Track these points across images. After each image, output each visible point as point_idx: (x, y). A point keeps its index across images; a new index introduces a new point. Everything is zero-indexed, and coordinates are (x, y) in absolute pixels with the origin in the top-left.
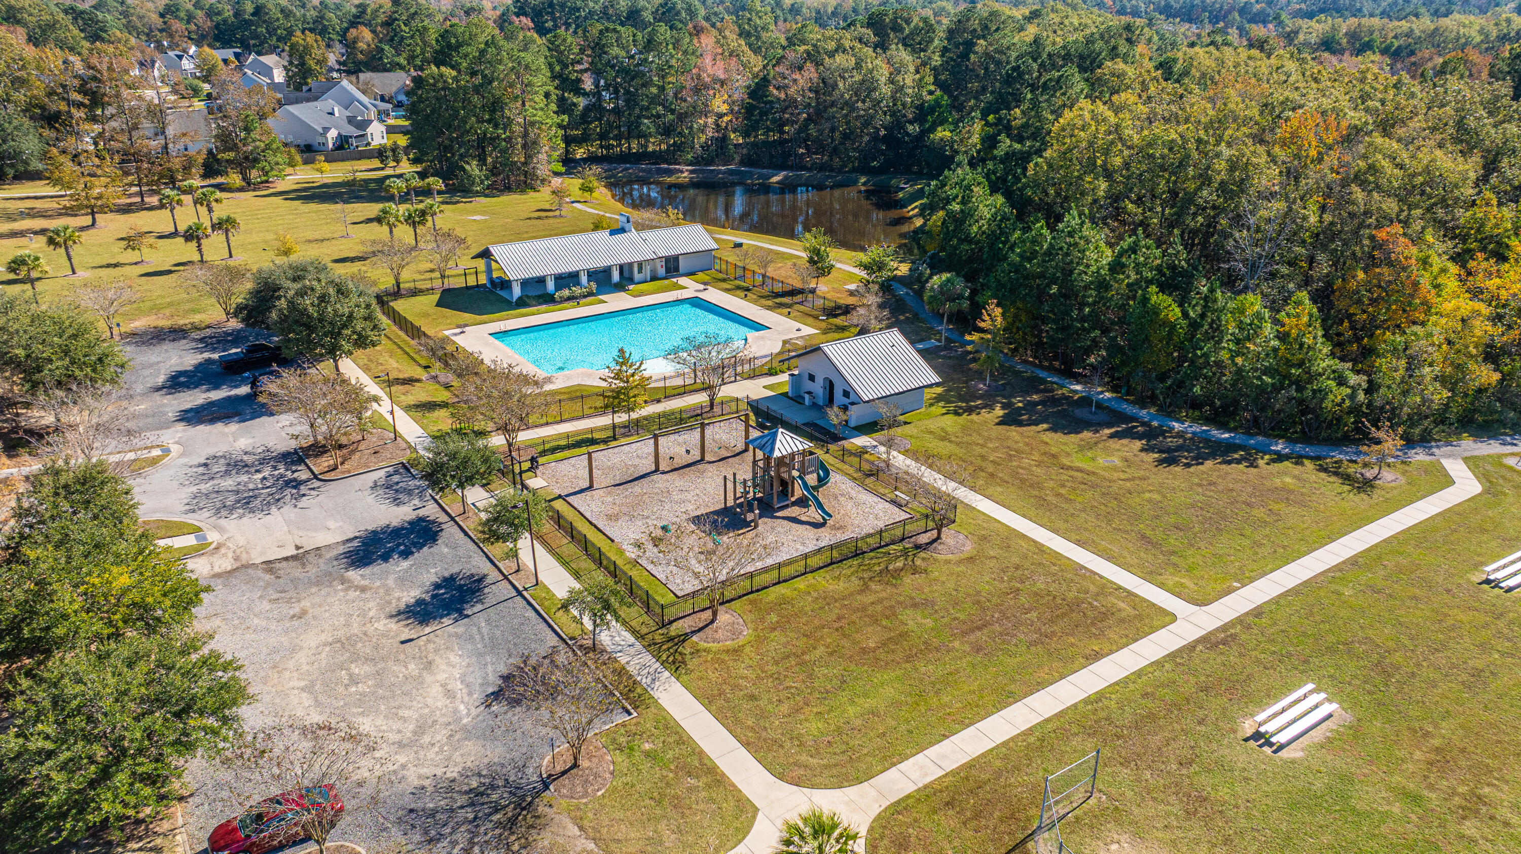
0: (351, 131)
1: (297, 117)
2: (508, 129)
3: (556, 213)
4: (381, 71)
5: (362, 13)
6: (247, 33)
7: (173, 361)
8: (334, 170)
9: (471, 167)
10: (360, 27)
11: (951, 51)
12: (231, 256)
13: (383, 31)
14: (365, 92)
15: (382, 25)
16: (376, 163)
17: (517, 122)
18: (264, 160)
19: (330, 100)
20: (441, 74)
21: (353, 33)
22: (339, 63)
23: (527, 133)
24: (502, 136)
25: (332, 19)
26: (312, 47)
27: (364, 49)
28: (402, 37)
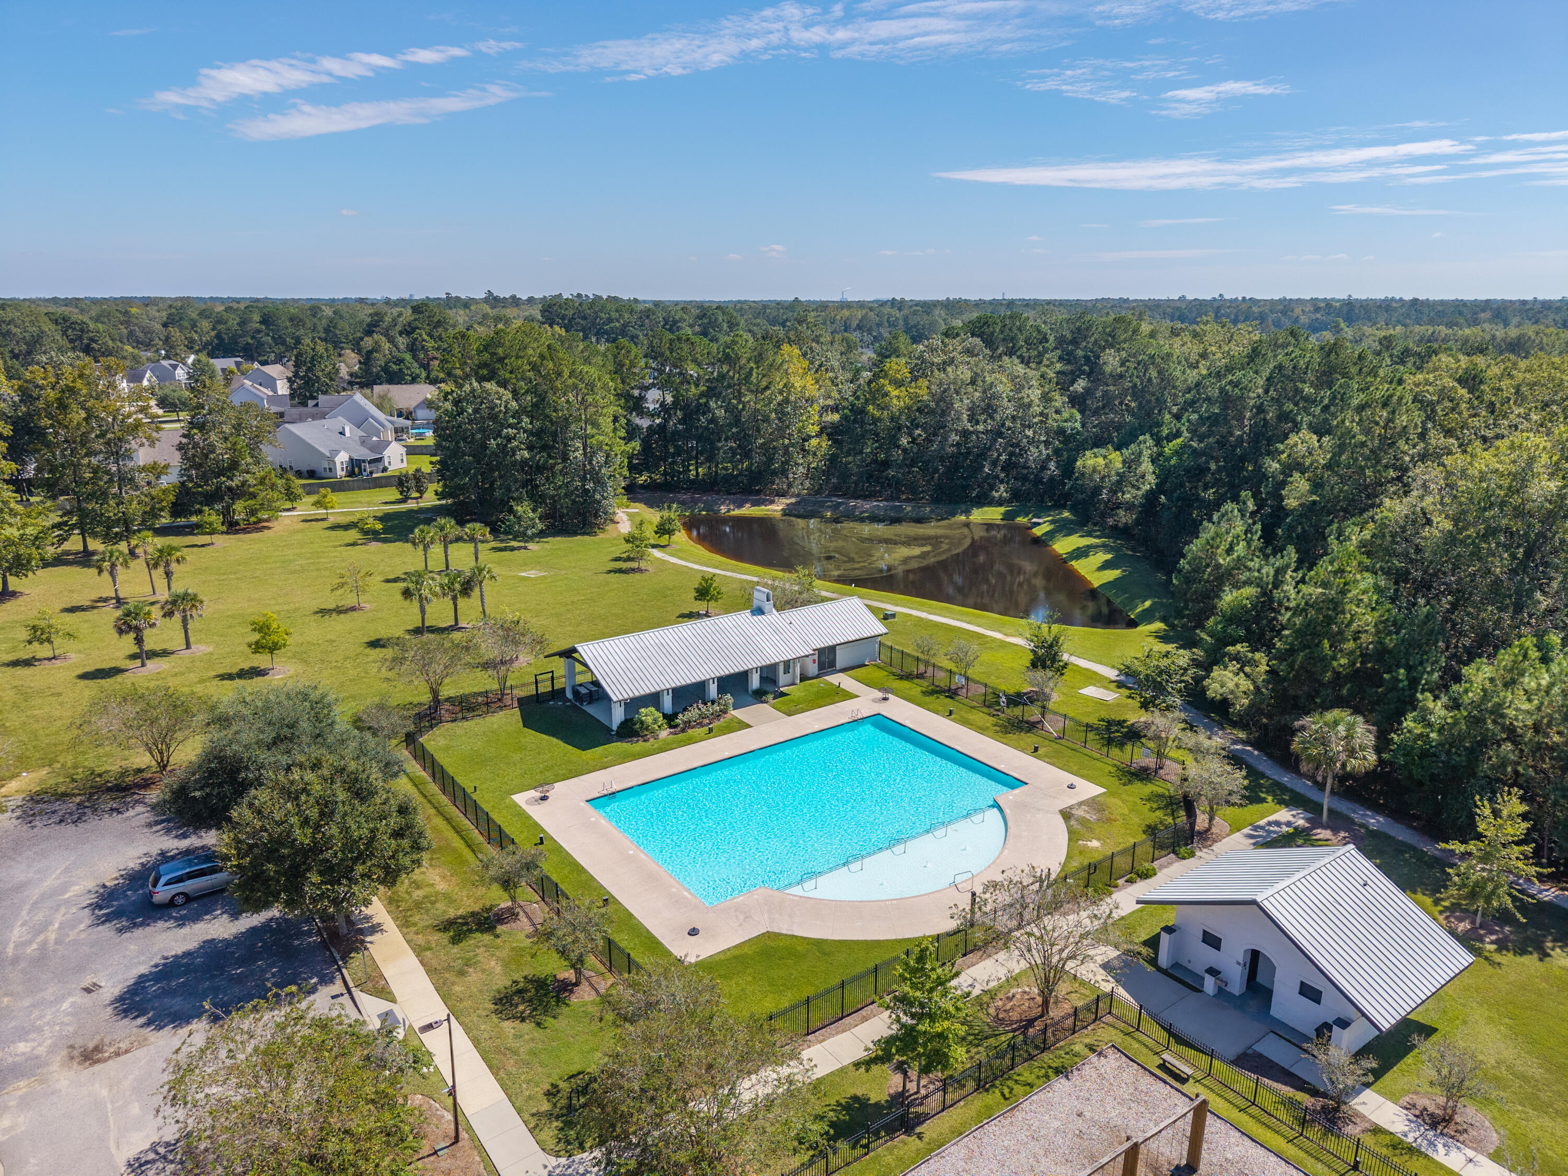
0: (364, 454)
1: (299, 438)
2: (565, 458)
3: (634, 565)
4: (399, 383)
5: (378, 321)
6: (250, 341)
7: (50, 882)
8: (342, 504)
9: (523, 509)
10: (375, 336)
11: (1069, 362)
12: (188, 646)
13: (402, 341)
14: (380, 407)
15: (401, 333)
16: (393, 494)
17: (577, 450)
18: (253, 496)
19: (340, 418)
20: (486, 391)
21: (368, 343)
22: (351, 375)
23: (590, 463)
24: (560, 467)
25: (344, 328)
26: (322, 357)
27: (380, 360)
28: (423, 347)
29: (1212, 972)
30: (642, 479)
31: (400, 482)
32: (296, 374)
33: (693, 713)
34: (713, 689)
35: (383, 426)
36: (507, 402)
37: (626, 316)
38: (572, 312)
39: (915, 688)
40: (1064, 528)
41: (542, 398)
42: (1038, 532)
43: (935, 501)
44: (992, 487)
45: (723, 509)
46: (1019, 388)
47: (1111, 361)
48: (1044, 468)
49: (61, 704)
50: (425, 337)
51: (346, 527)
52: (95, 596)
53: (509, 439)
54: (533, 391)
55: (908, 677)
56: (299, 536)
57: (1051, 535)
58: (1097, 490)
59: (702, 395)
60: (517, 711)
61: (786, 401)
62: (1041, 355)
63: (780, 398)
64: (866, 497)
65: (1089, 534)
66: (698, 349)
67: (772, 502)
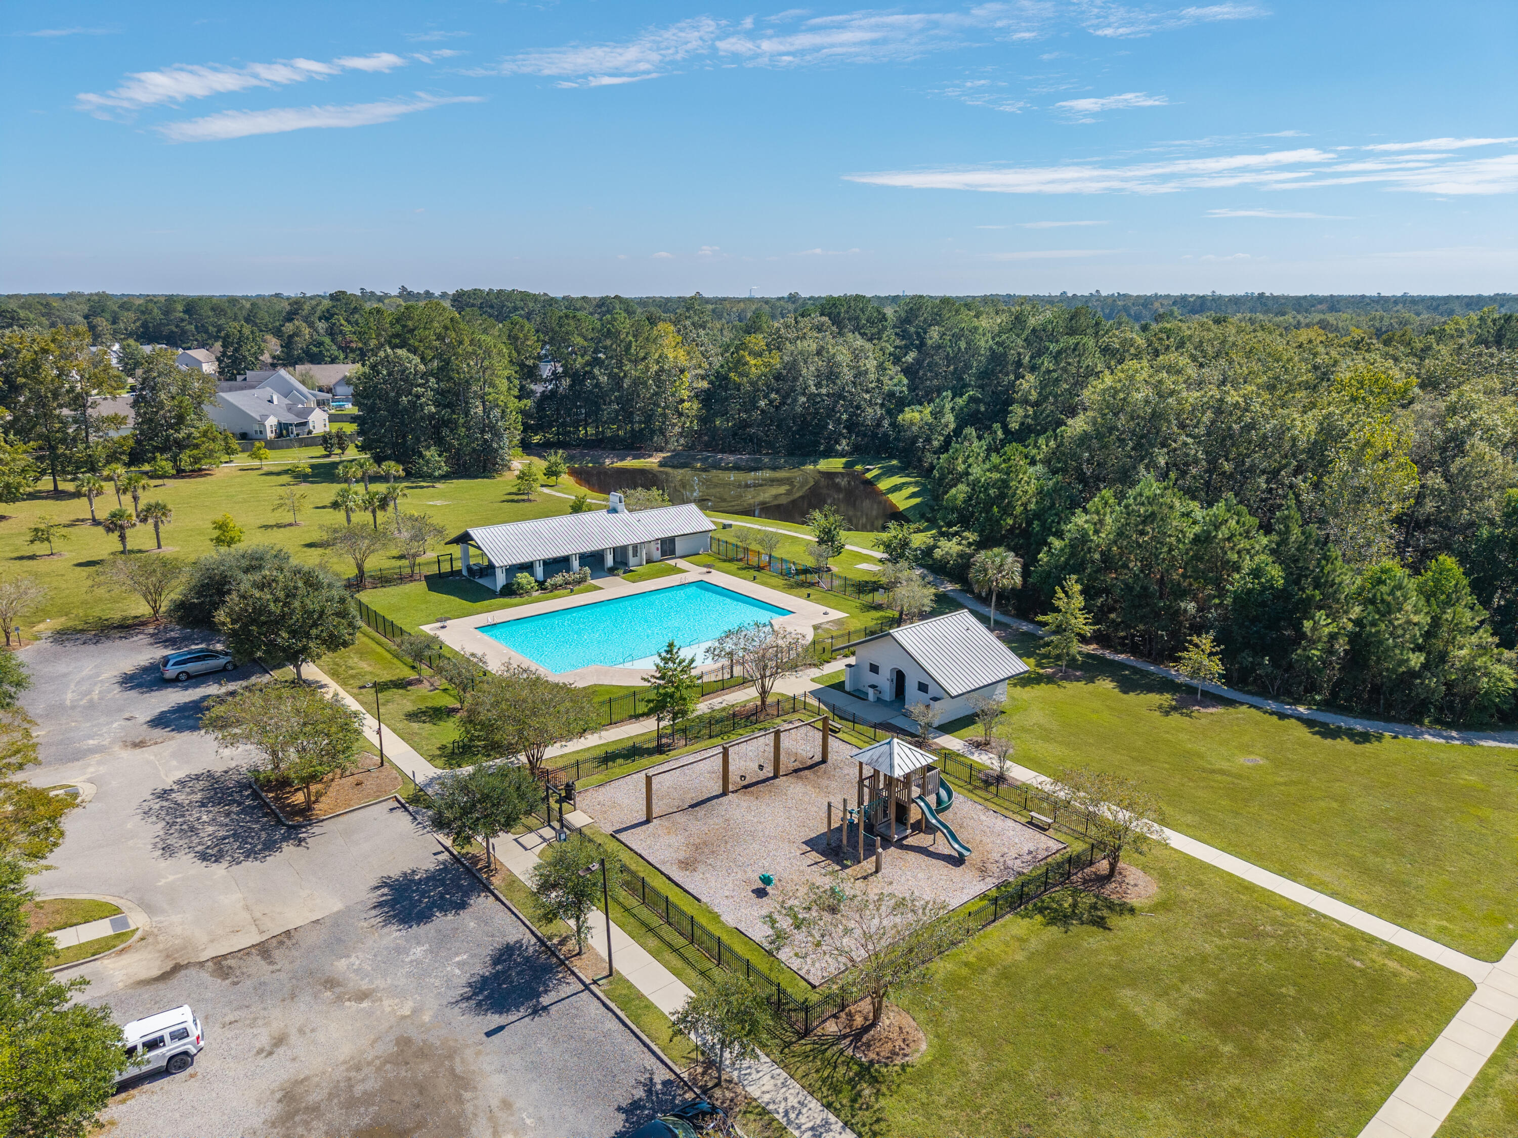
0: (291, 419)
1: (232, 404)
2: (467, 414)
3: (525, 497)
4: (319, 363)
5: (297, 310)
6: (175, 329)
7: (86, 672)
8: (274, 459)
9: (431, 453)
10: (296, 322)
11: (903, 338)
12: (159, 547)
13: (322, 326)
14: (303, 382)
15: (320, 319)
16: (320, 451)
17: (477, 407)
18: (197, 446)
19: (268, 389)
20: (397, 357)
21: (289, 328)
22: (274, 357)
23: (488, 417)
24: (461, 421)
25: (263, 316)
26: (248, 339)
27: (300, 344)
28: (341, 331)
29: (873, 687)
30: (536, 439)
31: (325, 440)
32: (224, 354)
33: (558, 579)
34: (576, 564)
35: (306, 398)
36: (416, 366)
37: (531, 305)
38: (480, 301)
39: (733, 566)
40: (889, 472)
41: (448, 362)
42: (869, 476)
43: (791, 453)
44: (837, 442)
45: (608, 462)
46: (856, 357)
47: (934, 334)
48: (879, 425)
49: (66, 581)
50: (343, 322)
51: (278, 474)
52: (74, 518)
53: (418, 397)
54: (439, 356)
55: (731, 560)
56: (239, 479)
57: (878, 477)
58: (914, 439)
59: (588, 364)
60: (424, 583)
61: (662, 370)
62: (880, 332)
63: (656, 368)
64: (732, 452)
65: (908, 476)
66: (583, 325)
67: (650, 456)
